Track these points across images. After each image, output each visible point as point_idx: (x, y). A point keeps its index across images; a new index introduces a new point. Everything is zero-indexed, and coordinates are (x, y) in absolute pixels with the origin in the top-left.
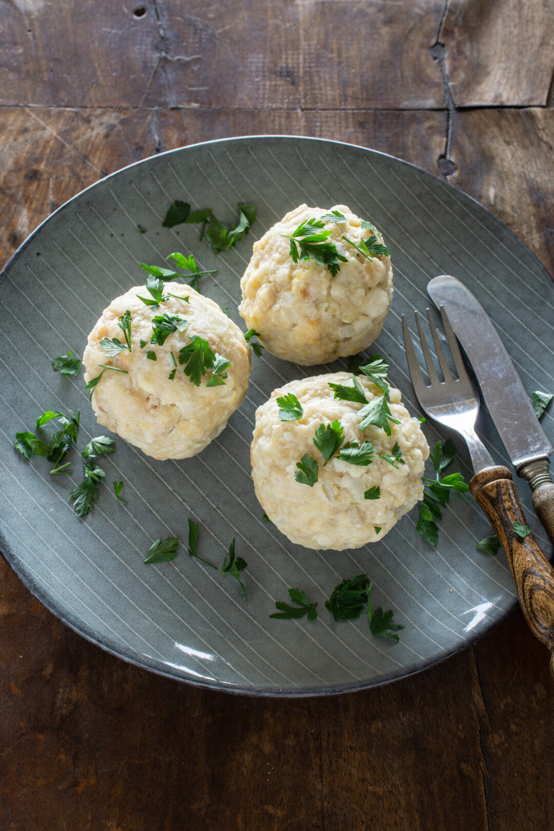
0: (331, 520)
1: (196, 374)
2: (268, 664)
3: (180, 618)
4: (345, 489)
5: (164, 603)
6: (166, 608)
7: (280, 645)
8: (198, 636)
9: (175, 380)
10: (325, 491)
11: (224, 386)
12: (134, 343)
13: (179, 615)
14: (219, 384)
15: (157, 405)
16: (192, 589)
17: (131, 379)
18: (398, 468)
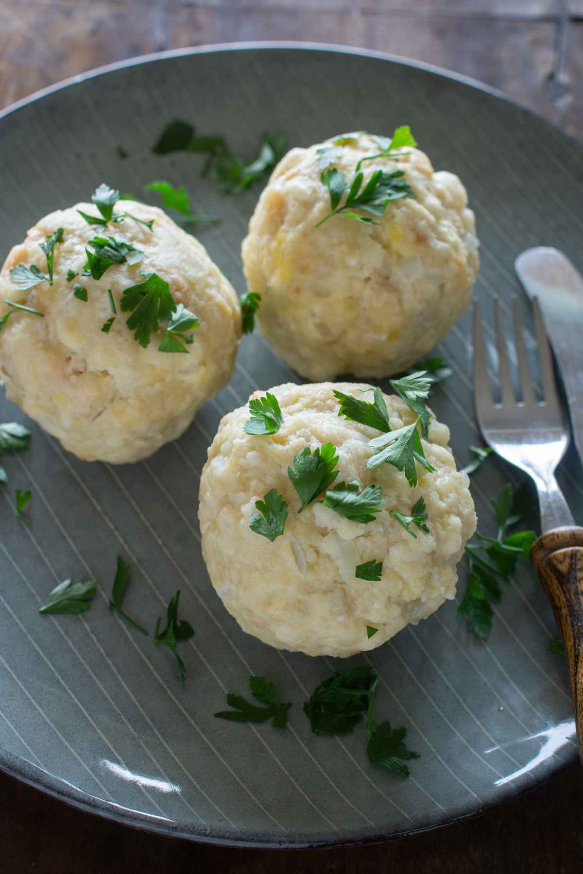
0: (300, 602)
1: (144, 330)
2: (198, 787)
3: (76, 701)
4: (328, 557)
5: (57, 674)
6: (59, 683)
7: (223, 760)
8: (98, 731)
9: (111, 333)
10: (295, 553)
11: (187, 355)
12: (58, 273)
13: (76, 696)
14: (179, 351)
15: (82, 370)
16: (104, 659)
17: (47, 326)
18: (416, 537)
